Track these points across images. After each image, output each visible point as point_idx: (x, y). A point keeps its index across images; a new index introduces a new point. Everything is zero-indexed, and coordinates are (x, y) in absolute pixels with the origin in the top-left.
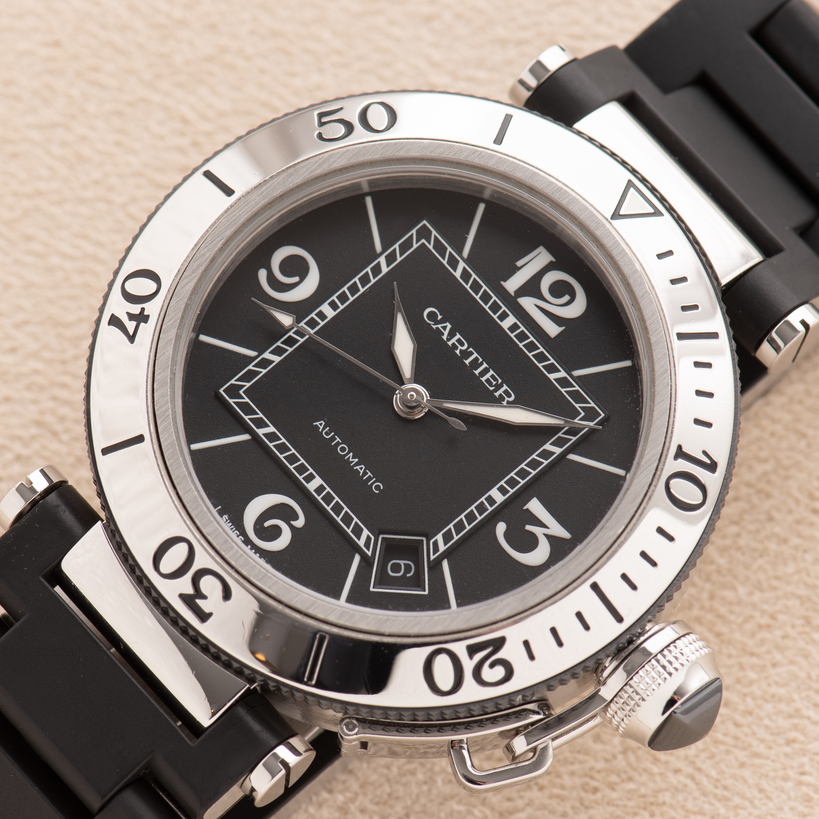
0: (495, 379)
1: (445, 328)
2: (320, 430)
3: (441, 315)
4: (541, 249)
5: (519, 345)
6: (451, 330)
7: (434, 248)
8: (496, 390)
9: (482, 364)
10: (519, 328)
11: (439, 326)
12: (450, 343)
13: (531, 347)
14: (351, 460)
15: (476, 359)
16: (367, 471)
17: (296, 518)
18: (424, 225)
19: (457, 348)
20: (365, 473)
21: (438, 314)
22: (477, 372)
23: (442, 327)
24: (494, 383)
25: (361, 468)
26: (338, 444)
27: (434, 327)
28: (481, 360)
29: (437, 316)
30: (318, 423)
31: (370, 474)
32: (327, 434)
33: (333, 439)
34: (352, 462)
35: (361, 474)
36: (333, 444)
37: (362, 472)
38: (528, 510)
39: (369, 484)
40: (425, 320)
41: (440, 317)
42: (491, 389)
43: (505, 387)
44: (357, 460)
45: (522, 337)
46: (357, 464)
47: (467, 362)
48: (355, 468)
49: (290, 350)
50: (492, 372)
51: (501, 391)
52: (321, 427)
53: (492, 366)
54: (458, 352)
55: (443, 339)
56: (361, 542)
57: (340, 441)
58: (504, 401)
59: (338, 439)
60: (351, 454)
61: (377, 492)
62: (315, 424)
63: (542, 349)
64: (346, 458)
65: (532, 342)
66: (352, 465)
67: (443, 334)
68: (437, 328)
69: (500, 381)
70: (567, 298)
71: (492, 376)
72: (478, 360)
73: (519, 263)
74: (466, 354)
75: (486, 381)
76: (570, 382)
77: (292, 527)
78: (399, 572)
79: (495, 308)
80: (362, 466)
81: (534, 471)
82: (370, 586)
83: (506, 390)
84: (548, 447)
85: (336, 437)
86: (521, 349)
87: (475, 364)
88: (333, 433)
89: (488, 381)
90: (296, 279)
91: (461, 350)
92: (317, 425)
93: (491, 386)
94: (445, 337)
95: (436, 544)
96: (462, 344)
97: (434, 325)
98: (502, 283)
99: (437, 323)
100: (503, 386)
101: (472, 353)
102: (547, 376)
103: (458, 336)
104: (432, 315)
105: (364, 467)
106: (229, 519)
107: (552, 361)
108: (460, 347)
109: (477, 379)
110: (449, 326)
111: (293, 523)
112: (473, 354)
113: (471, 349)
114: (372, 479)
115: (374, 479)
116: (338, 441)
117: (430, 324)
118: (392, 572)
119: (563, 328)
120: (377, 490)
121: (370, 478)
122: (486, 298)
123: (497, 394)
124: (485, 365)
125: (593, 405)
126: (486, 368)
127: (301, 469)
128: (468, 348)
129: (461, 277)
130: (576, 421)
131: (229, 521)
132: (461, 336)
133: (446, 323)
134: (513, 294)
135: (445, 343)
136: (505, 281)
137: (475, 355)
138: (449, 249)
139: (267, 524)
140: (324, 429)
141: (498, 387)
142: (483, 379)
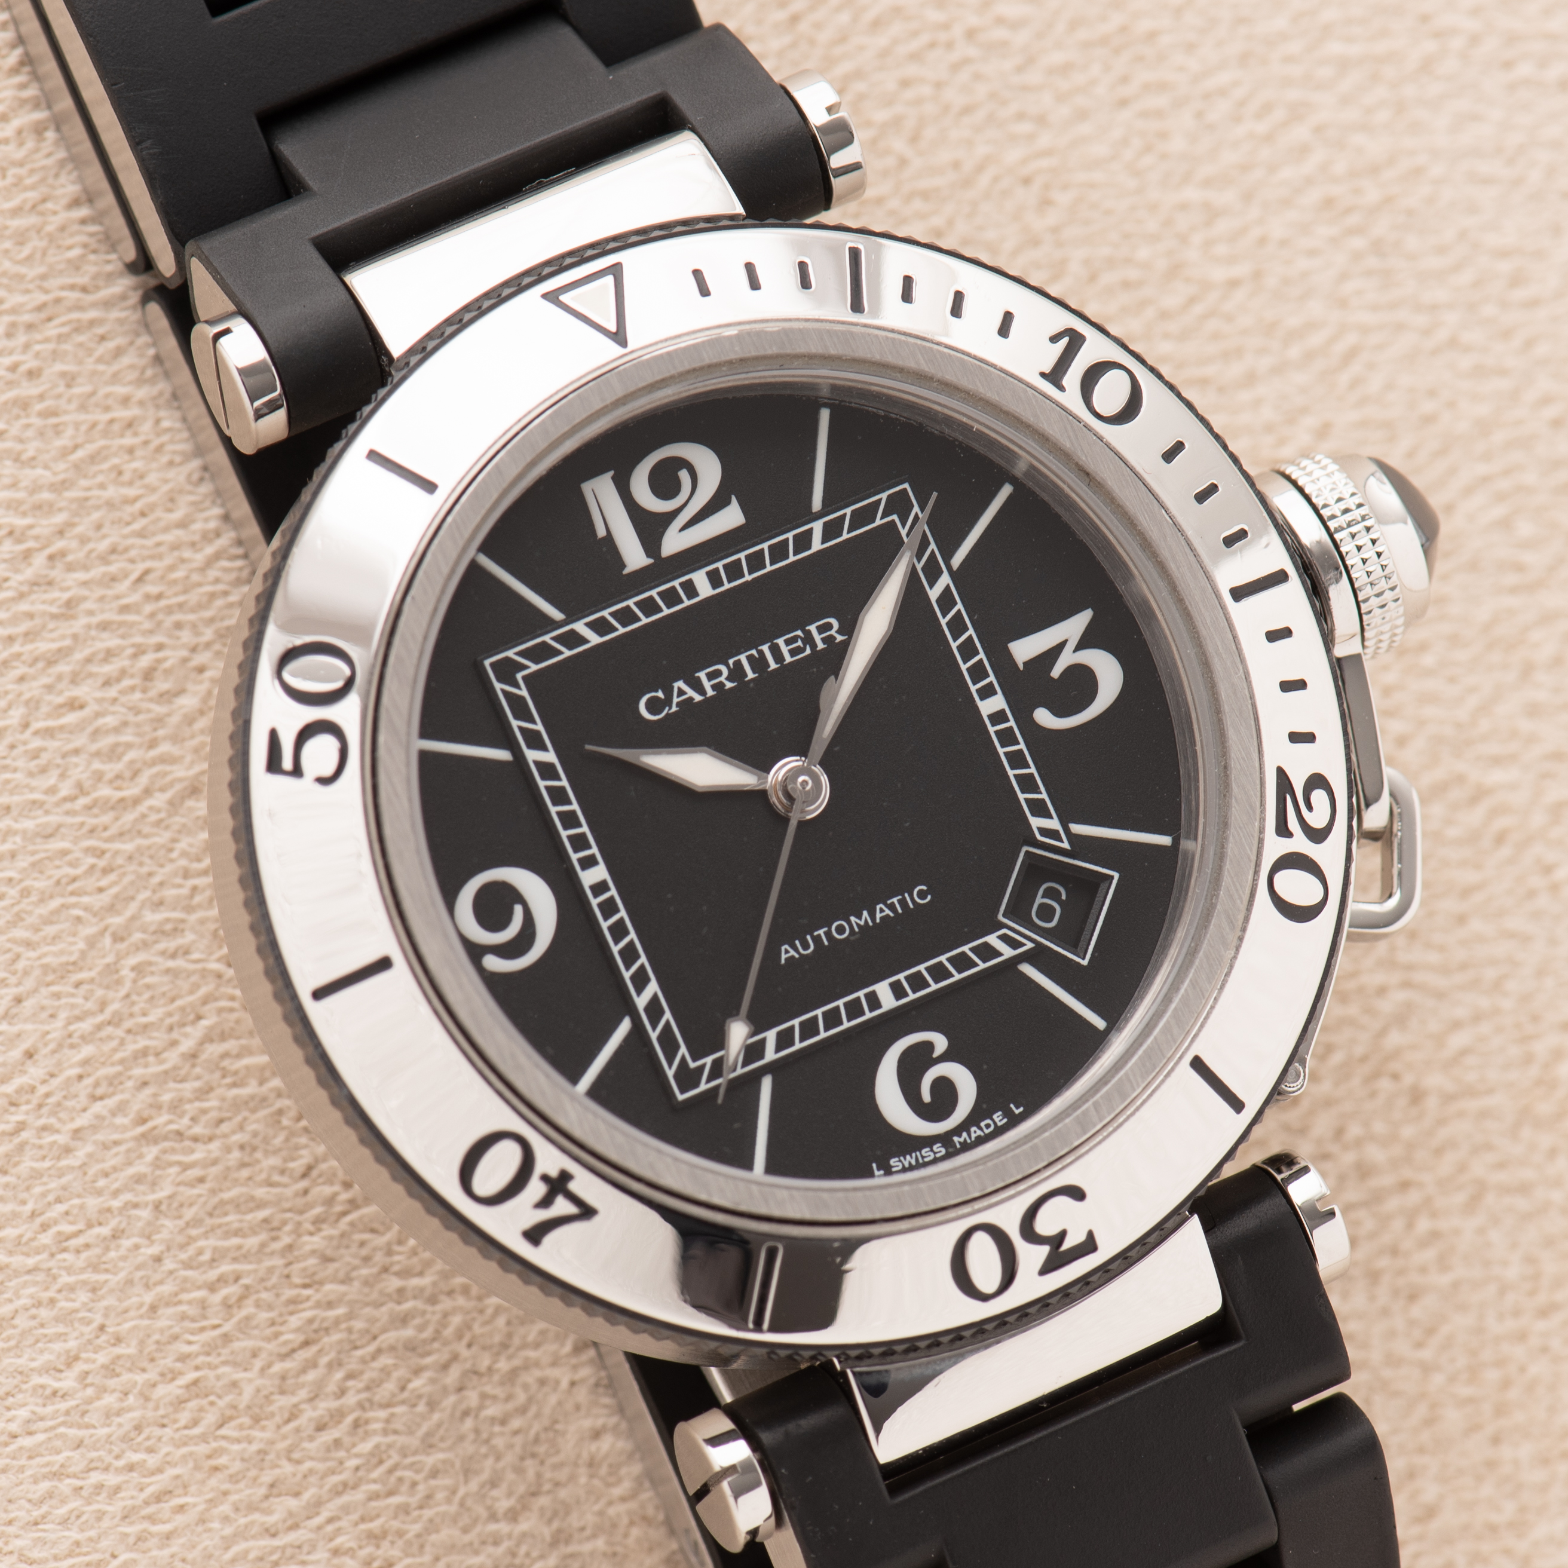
0: (794, 640)
1: (681, 692)
2: (797, 956)
3: (657, 691)
4: (587, 487)
5: (747, 582)
6: (686, 682)
7: (537, 662)
8: (814, 645)
9: (761, 653)
10: (717, 569)
11: (675, 700)
12: (710, 693)
13: (756, 561)
14: (862, 923)
15: (750, 658)
16: (889, 902)
17: (929, 1046)
18: (492, 665)
19: (721, 684)
20: (892, 907)
21: (653, 694)
22: (773, 665)
23: (678, 696)
24: (800, 643)
25: (882, 911)
26: (828, 934)
27: (674, 709)
28: (754, 652)
29: (657, 698)
30: (784, 957)
31: (895, 900)
32: (806, 946)
33: (817, 940)
34: (866, 920)
35: (892, 915)
36: (826, 943)
37: (887, 912)
38: (1025, 664)
39: (911, 906)
40: (659, 720)
41: (660, 694)
42: (808, 651)
43: (812, 628)
44: (865, 914)
45: (734, 570)
46: (872, 915)
47: (751, 675)
48: (878, 921)
49: (643, 959)
50: (780, 642)
51: (817, 638)
52: (792, 953)
53: (769, 637)
54: (729, 685)
55: (699, 702)
56: (1008, 952)
57: (826, 929)
58: (835, 638)
59: (821, 932)
60: (853, 919)
61: (929, 897)
62: (783, 962)
63: (765, 546)
64: (857, 929)
65: (747, 557)
66: (871, 924)
67: (691, 699)
68: (678, 704)
69: (799, 633)
70: (684, 475)
71: (788, 642)
72: (752, 655)
73: (601, 532)
74: (737, 673)
75: (792, 656)
76: (835, 519)
77: (944, 1058)
78: (1054, 910)
79: (670, 597)
80: (878, 907)
81: (968, 629)
82: (1079, 963)
83: (818, 628)
84: (934, 594)
85: (816, 934)
86: (753, 579)
87: (759, 663)
88: (809, 937)
89: (793, 653)
90: (518, 910)
91: (727, 679)
92: (786, 959)
93: (803, 650)
94: (698, 698)
95: (1044, 832)
96: (718, 673)
97: (670, 708)
98: (626, 571)
99: (668, 701)
100: (809, 632)
101: (738, 664)
102: (814, 554)
103: (702, 675)
104: (654, 706)
105: (881, 905)
106: (899, 1157)
107: (790, 535)
108: (722, 679)
109: (785, 669)
110: (680, 684)
111: (936, 1055)
112: (739, 660)
113: (731, 662)
114: (904, 898)
115: (906, 895)
116: (825, 933)
117: (667, 714)
118: (1050, 920)
119: (734, 498)
120: (925, 898)
121: (903, 902)
122: (649, 607)
123: (820, 646)
124: (765, 648)
125: (884, 496)
126: (770, 647)
127: (854, 1009)
128: (728, 666)
129: (601, 635)
130: (904, 532)
131: (902, 1158)
132: (702, 669)
133: (673, 687)
134: (650, 561)
135: (707, 701)
136: (624, 566)
137: (743, 658)
138: (547, 638)
139: (926, 1097)
140: (796, 950)
141: (808, 639)
142: (788, 659)
